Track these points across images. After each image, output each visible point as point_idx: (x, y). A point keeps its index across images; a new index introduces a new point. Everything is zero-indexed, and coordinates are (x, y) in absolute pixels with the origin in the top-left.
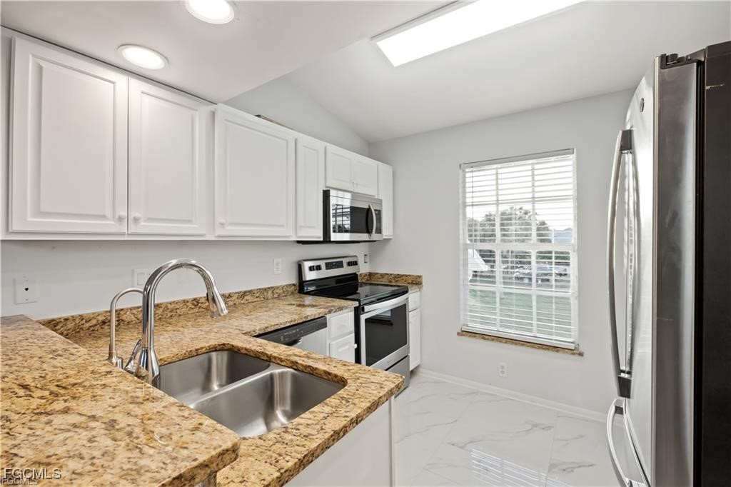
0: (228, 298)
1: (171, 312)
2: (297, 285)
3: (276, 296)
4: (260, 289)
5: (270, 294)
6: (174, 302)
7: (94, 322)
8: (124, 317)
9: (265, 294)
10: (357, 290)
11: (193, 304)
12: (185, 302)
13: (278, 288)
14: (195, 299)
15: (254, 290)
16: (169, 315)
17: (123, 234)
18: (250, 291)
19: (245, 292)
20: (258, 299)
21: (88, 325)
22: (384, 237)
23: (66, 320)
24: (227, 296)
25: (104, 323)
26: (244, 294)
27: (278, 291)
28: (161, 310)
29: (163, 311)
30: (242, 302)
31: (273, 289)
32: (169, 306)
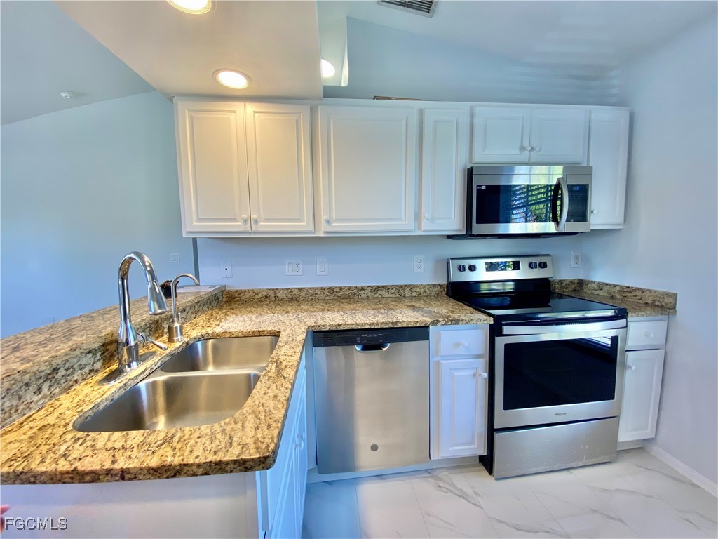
0: (361, 290)
1: (311, 296)
2: (445, 286)
3: (414, 294)
4: (395, 286)
5: (407, 292)
6: (313, 288)
7: (260, 295)
8: (278, 295)
9: (402, 291)
10: (549, 302)
11: (329, 292)
12: (322, 289)
13: (417, 286)
14: (330, 288)
15: (388, 286)
16: (310, 298)
17: (250, 233)
18: (384, 287)
19: (379, 287)
20: (393, 295)
21: (257, 297)
22: (592, 228)
23: (245, 291)
24: (360, 288)
25: (266, 297)
26: (377, 289)
27: (418, 290)
28: (304, 293)
29: (306, 294)
30: (376, 296)
31: (411, 288)
32: (310, 291)
